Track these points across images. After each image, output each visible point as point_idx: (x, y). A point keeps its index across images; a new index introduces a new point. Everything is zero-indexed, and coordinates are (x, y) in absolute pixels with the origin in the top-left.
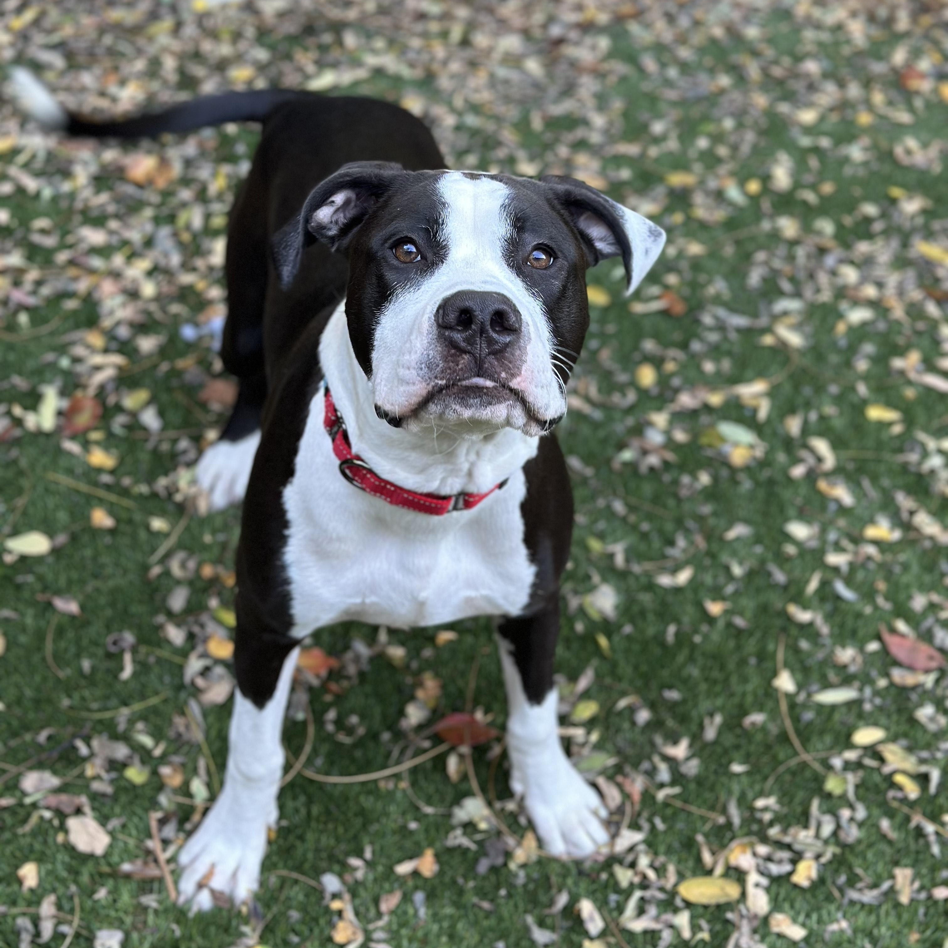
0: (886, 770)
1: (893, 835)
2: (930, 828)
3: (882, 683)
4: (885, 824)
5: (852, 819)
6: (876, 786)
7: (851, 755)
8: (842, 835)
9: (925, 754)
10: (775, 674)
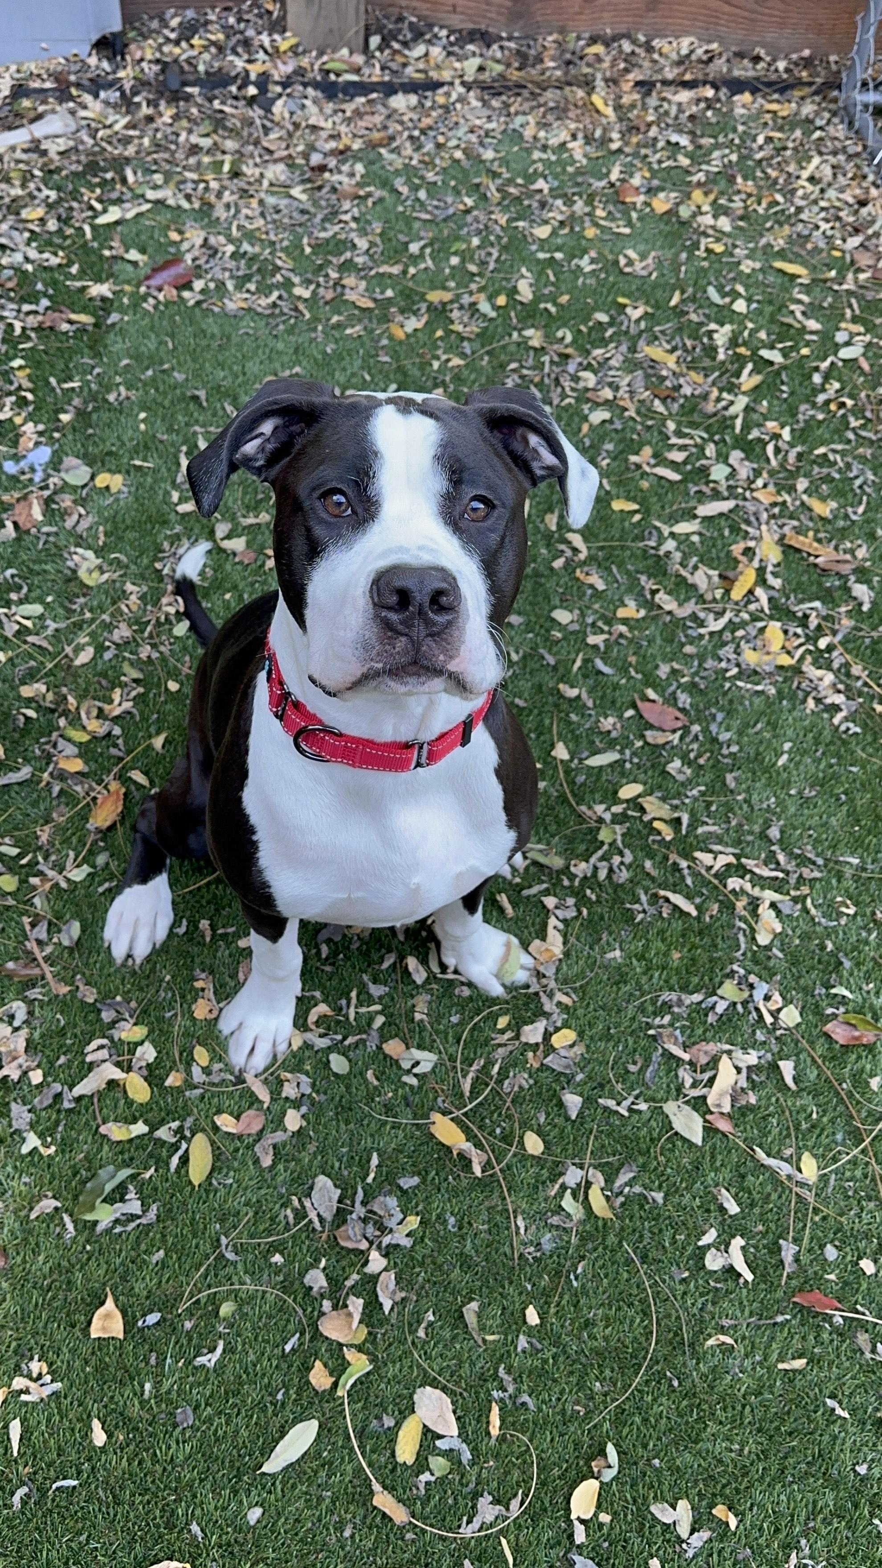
0: (646, 818)
1: (654, 873)
2: (684, 864)
3: (639, 744)
4: (648, 864)
5: (622, 863)
6: (639, 832)
7: (617, 809)
8: (615, 877)
9: (676, 802)
10: (553, 746)
